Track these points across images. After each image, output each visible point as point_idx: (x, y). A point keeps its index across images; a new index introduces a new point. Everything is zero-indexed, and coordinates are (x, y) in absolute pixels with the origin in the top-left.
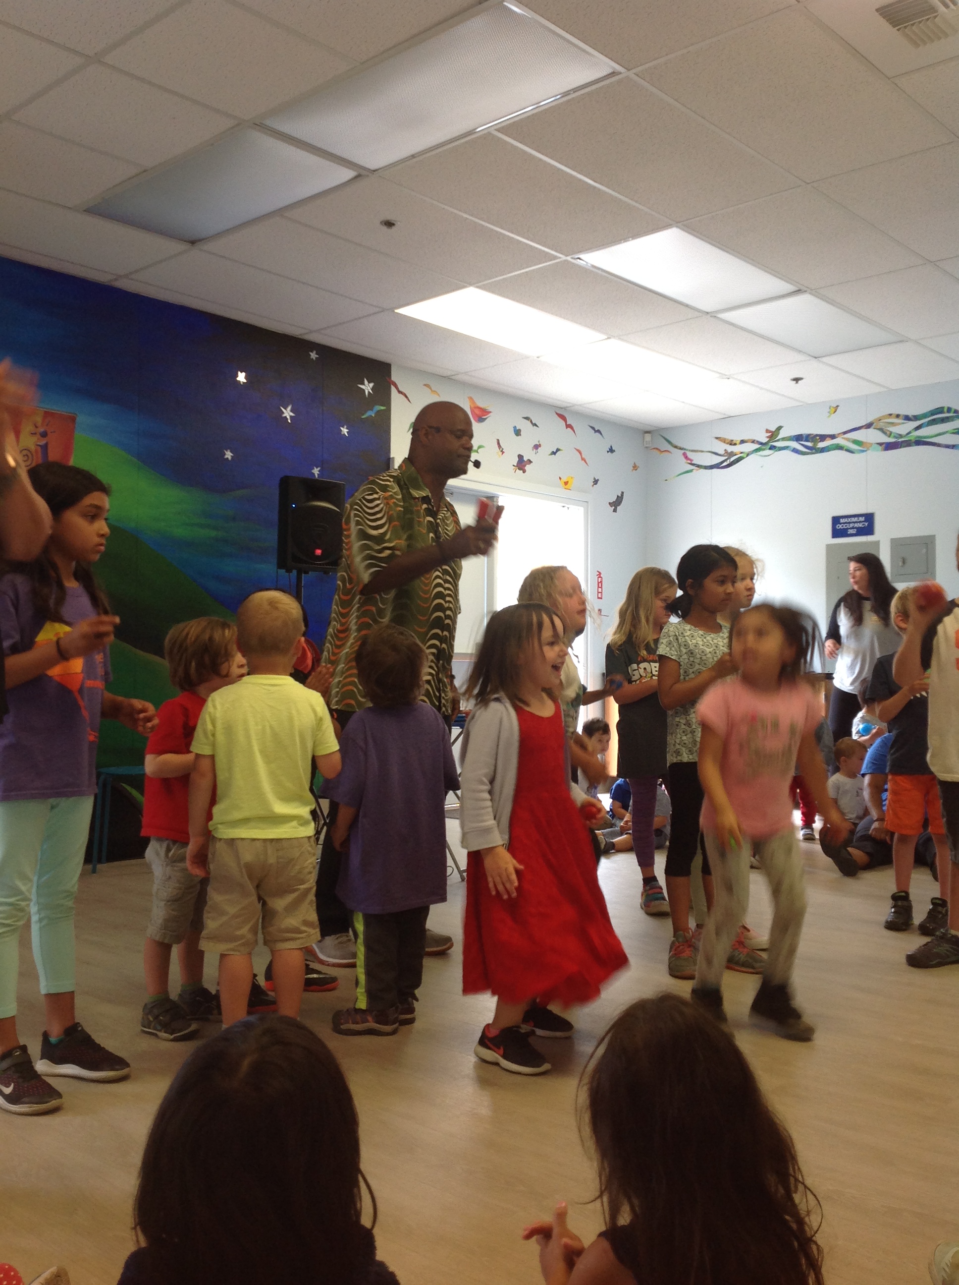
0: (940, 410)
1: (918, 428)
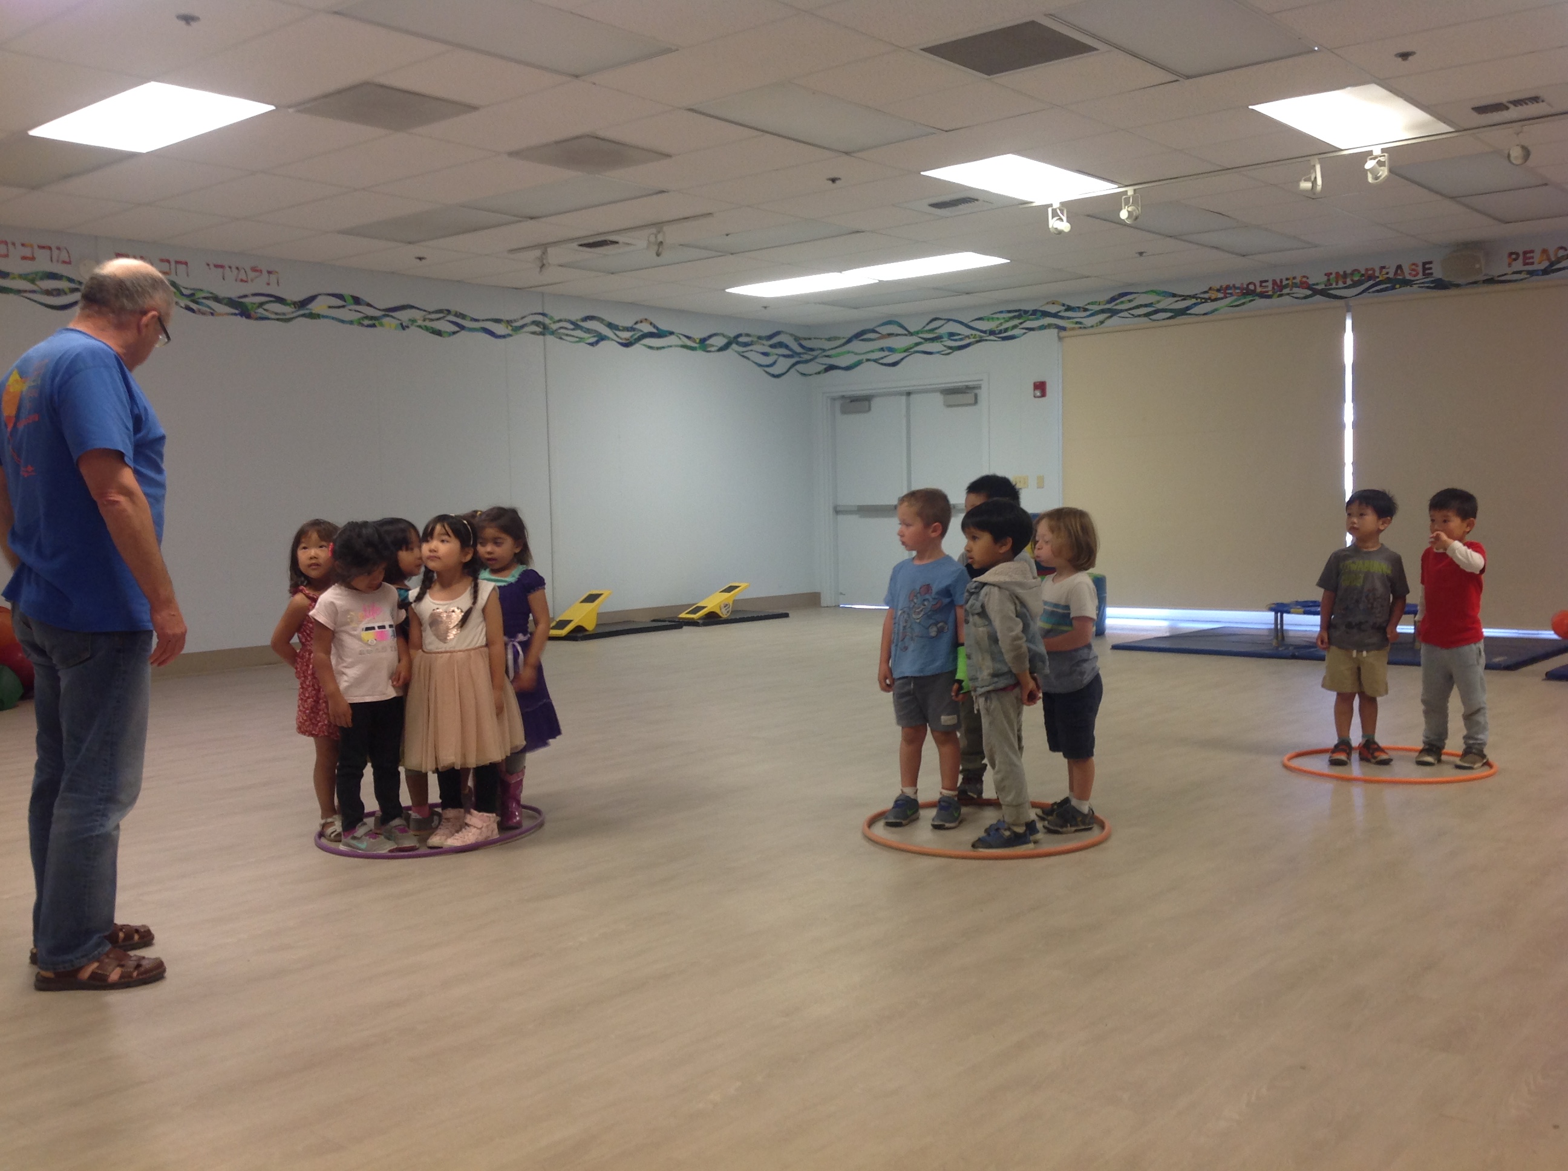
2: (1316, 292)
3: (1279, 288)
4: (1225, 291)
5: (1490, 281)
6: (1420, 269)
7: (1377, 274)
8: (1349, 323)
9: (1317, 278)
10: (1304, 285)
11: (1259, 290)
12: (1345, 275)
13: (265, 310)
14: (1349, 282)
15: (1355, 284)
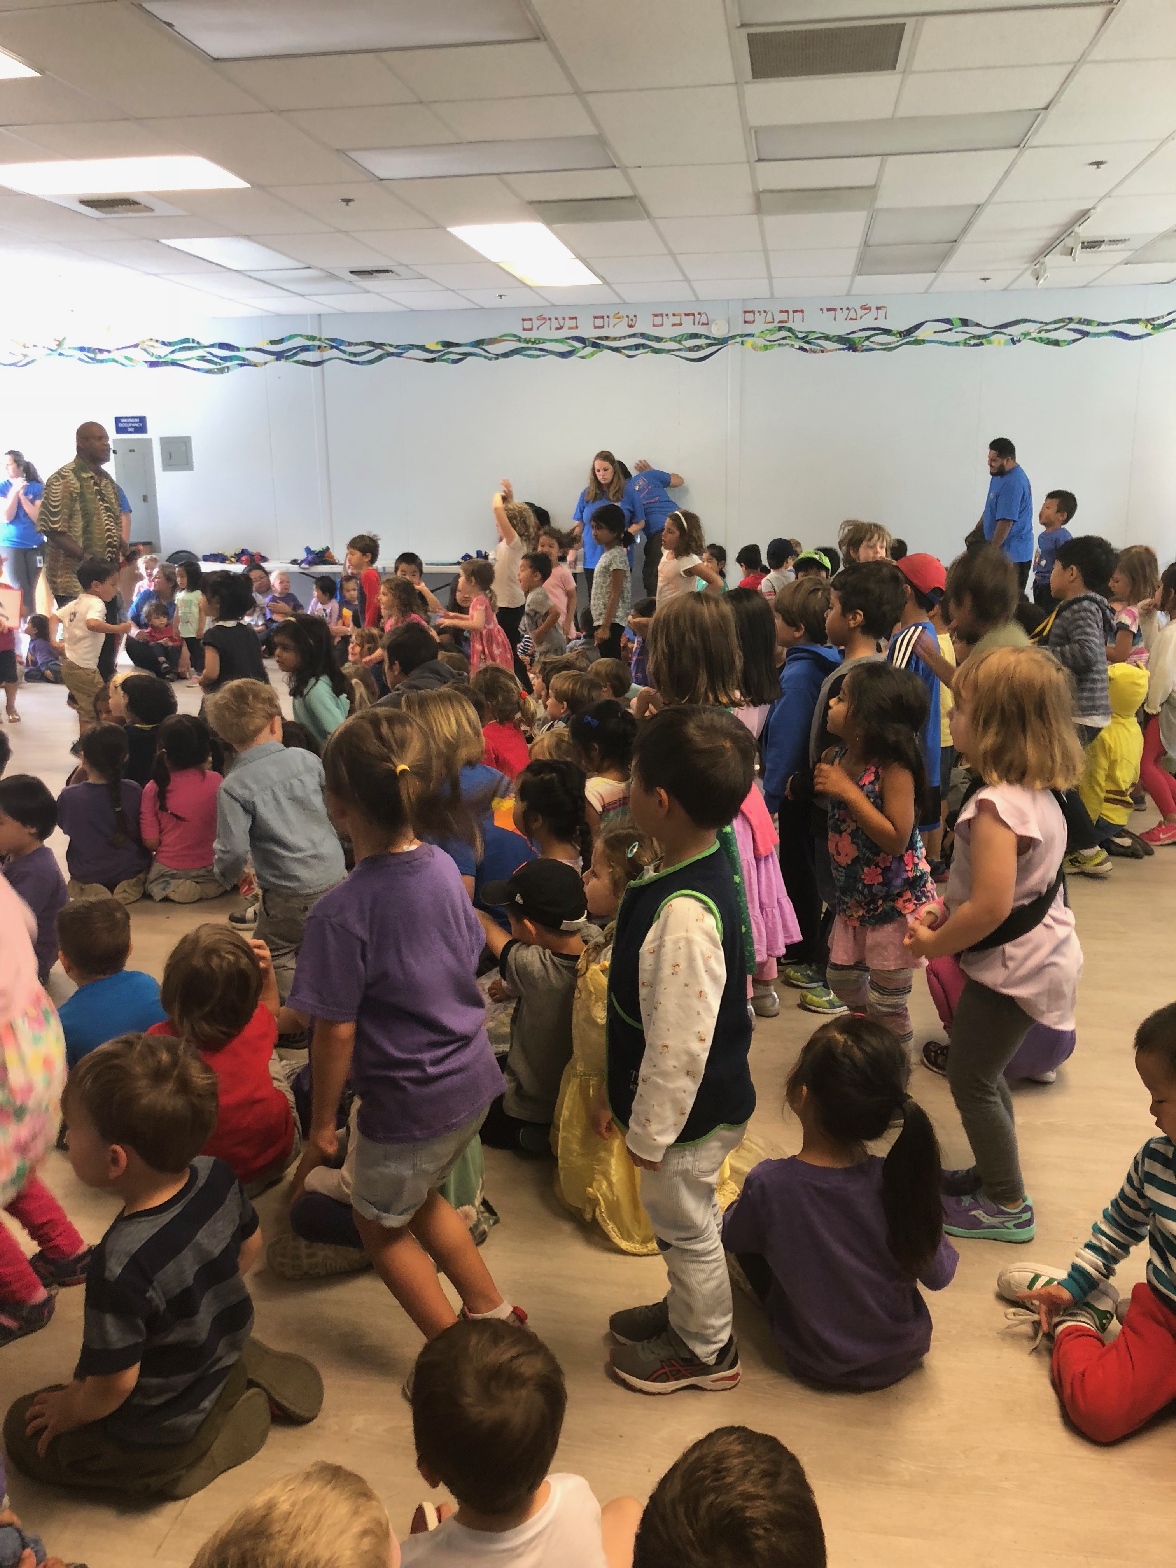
0: (187, 340)
1: (173, 352)
13: (872, 342)
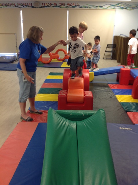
2: (16, 6)
3: (11, 5)
4: (3, 4)
5: (40, 7)
6: (30, 4)
7: (25, 4)
8: (21, 11)
9: (16, 4)
10: (14, 5)
11: (8, 5)
12: (20, 4)
14: (21, 5)
15: (22, 6)
